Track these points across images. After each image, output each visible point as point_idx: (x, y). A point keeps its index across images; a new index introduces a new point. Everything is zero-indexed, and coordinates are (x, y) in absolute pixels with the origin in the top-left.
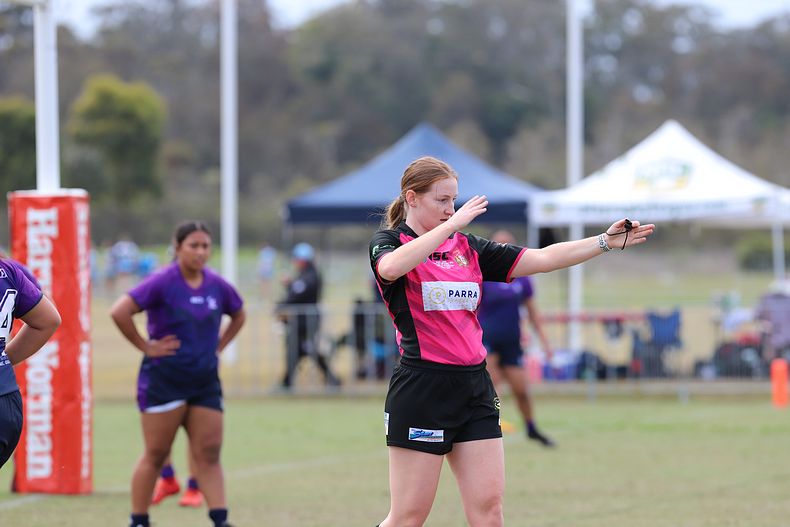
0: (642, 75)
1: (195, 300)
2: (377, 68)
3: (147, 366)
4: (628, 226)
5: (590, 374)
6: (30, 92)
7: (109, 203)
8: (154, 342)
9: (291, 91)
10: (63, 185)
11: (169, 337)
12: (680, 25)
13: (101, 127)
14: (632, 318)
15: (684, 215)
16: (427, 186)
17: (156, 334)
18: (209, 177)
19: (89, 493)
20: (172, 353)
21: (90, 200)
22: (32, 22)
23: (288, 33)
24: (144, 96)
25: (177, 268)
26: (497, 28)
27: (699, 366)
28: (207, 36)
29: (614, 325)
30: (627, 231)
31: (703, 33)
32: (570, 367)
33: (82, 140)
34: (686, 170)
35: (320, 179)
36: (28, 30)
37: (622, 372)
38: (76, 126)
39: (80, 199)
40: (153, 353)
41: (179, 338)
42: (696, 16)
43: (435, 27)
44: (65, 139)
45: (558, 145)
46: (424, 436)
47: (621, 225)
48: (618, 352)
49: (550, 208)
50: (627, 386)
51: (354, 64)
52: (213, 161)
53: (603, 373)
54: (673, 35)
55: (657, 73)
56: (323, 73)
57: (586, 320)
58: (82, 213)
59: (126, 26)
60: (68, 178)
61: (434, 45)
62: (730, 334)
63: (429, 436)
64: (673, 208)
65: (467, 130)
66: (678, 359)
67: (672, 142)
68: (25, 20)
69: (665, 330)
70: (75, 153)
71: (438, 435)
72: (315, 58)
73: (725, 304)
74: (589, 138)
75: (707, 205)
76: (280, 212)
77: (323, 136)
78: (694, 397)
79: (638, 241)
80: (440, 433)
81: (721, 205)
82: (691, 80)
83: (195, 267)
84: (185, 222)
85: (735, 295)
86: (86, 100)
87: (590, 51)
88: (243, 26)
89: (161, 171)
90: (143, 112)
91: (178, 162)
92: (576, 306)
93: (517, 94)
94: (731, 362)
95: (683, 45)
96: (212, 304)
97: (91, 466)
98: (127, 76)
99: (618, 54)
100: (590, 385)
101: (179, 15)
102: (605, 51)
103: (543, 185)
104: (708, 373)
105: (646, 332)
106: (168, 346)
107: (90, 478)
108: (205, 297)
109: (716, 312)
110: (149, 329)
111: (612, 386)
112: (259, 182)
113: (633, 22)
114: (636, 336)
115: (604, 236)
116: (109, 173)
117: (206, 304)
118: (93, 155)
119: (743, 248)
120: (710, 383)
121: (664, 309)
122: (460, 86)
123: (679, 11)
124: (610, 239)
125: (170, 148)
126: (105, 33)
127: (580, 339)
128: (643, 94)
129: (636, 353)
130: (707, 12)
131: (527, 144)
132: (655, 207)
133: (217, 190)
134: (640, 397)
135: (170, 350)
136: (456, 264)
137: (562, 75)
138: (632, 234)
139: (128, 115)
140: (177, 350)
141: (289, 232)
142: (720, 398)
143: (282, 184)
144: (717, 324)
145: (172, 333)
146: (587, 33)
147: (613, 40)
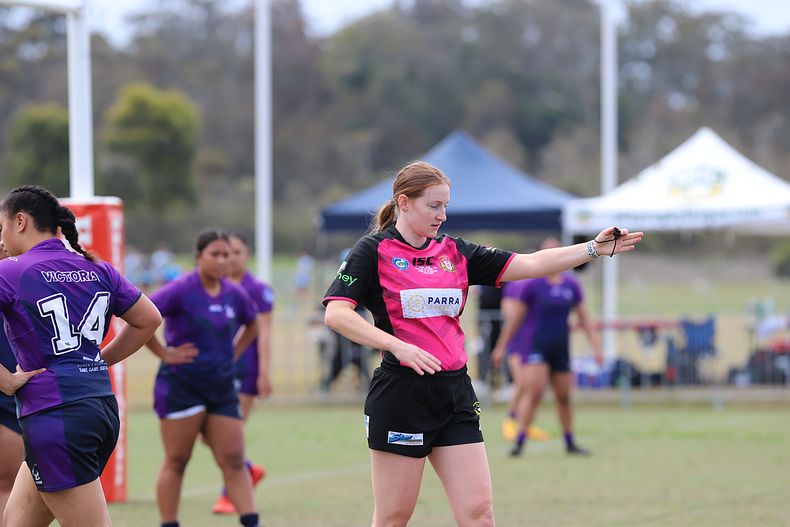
0: (677, 83)
1: (215, 308)
2: (411, 76)
3: (165, 373)
4: (616, 234)
5: (624, 381)
6: (63, 99)
7: (144, 211)
8: (171, 349)
9: (325, 98)
10: (97, 193)
11: (188, 345)
12: (715, 32)
13: (136, 135)
14: (667, 325)
15: (718, 223)
16: (420, 191)
17: (174, 342)
18: (244, 186)
19: (123, 501)
20: (191, 361)
21: (124, 208)
22: (66, 30)
23: (323, 41)
24: (179, 104)
25: (196, 276)
26: (532, 36)
27: (733, 374)
28: (241, 44)
29: (649, 333)
30: (616, 239)
31: (737, 41)
32: (604, 375)
33: (116, 148)
34: (720, 177)
35: (355, 187)
36: (62, 37)
37: (656, 379)
38: (110, 134)
39: (114, 207)
40: (170, 360)
41: (197, 346)
42: (730, 24)
43: (470, 34)
44: (98, 147)
45: (593, 153)
46: (403, 439)
47: (610, 233)
48: (652, 359)
49: (585, 216)
50: (661, 394)
51: (388, 72)
52: (247, 169)
53: (637, 380)
54: (707, 43)
55: (692, 80)
56: (358, 81)
57: (621, 327)
58: (116, 221)
59: (161, 34)
60: (102, 186)
61: (468, 52)
62: (764, 342)
63: (407, 439)
64: (708, 215)
65: (501, 138)
66: (713, 367)
67: (706, 149)
68: (57, 27)
69: (699, 338)
70: (109, 161)
71: (418, 438)
72: (349, 66)
73: (759, 311)
74: (623, 145)
75: (741, 213)
76: (315, 220)
77: (357, 144)
78: (728, 405)
79: (626, 248)
80: (420, 436)
81: (755, 212)
82: (725, 88)
83: (215, 275)
84: (208, 230)
85: (769, 302)
86: (120, 108)
87: (624, 58)
88: (278, 35)
89: (196, 179)
90: (177, 120)
91: (213, 170)
92: (611, 314)
93: (552, 102)
94: (764, 369)
95: (717, 52)
96: (230, 313)
97: (124, 474)
98: (161, 84)
99: (652, 62)
100: (624, 393)
101: (214, 22)
102: (639, 58)
103: (577, 192)
104: (743, 380)
105: (680, 340)
106: (186, 353)
107: (123, 485)
108: (223, 305)
109: (750, 319)
110: (166, 337)
111: (647, 394)
112: (294, 190)
113: (667, 29)
114: (670, 344)
115: (592, 244)
116: (144, 181)
117: (224, 312)
118: (128, 163)
119: (777, 256)
120: (744, 390)
121: (698, 316)
122: (494, 94)
123: (713, 18)
124: (599, 247)
125: (204, 156)
126: (139, 41)
127: (613, 347)
128: (678, 101)
129: (670, 360)
130: (741, 20)
131: (562, 151)
132: (688, 214)
133: (251, 198)
134: (675, 405)
135: (188, 357)
136: (440, 270)
137: (596, 82)
138: (620, 242)
139: (163, 123)
140: (195, 358)
141: (323, 240)
142: (754, 406)
143: (316, 192)
144: (751, 331)
145: (191, 341)
146: (621, 41)
147: (648, 47)
